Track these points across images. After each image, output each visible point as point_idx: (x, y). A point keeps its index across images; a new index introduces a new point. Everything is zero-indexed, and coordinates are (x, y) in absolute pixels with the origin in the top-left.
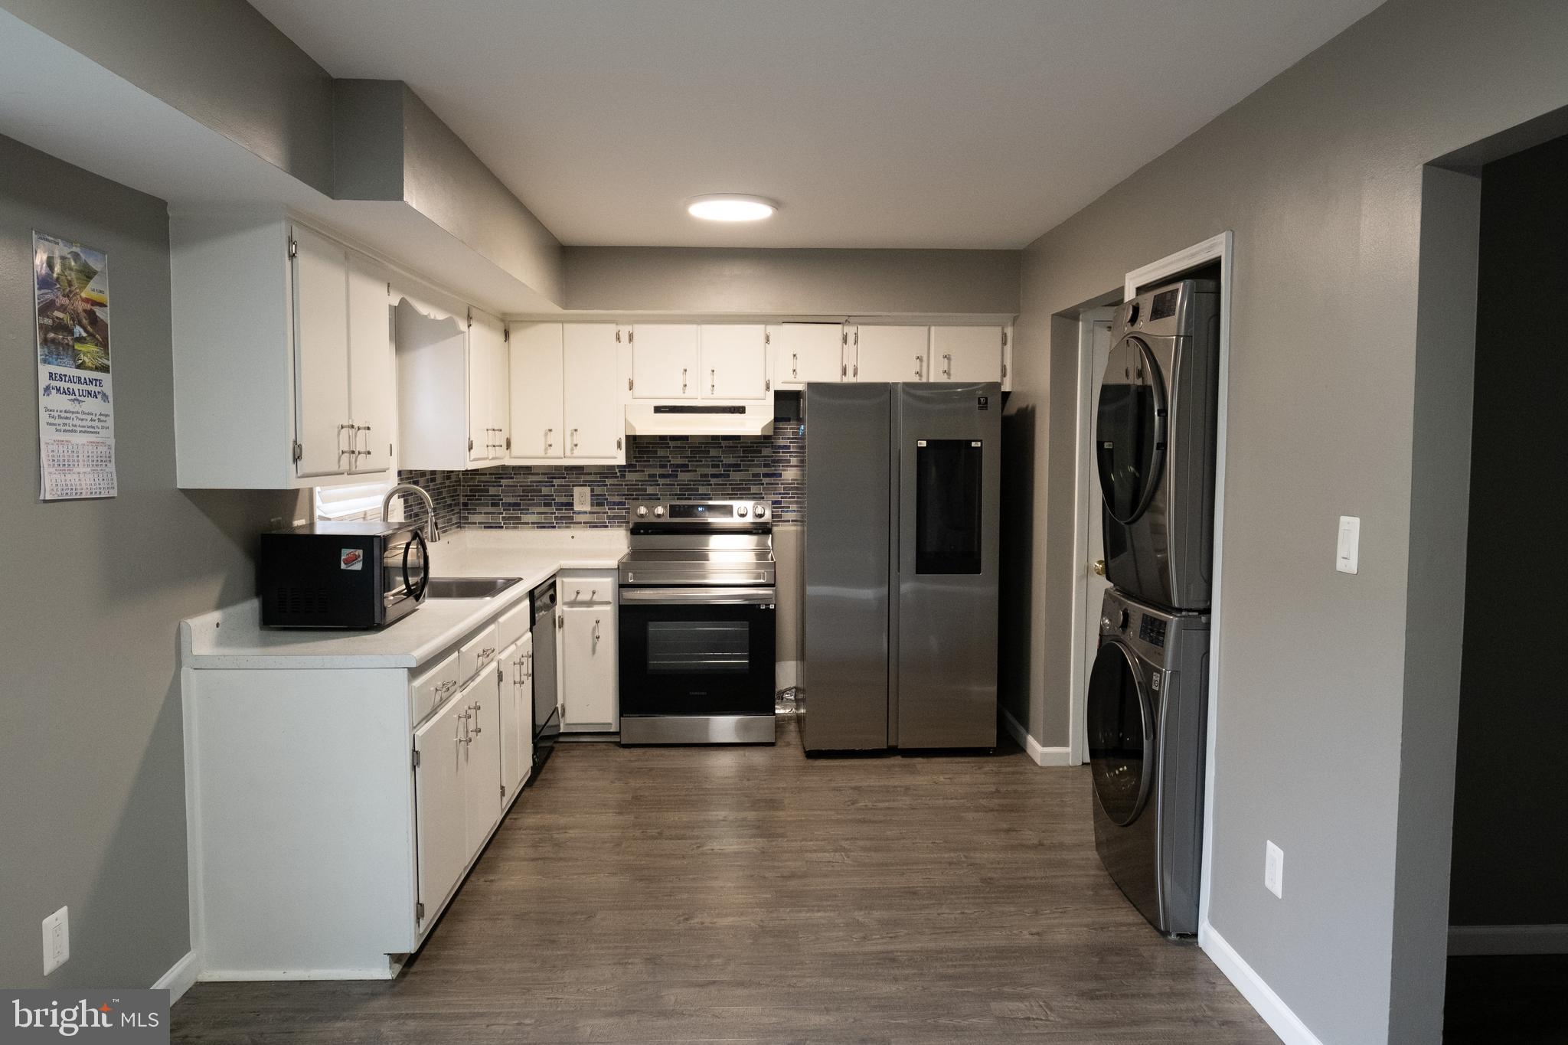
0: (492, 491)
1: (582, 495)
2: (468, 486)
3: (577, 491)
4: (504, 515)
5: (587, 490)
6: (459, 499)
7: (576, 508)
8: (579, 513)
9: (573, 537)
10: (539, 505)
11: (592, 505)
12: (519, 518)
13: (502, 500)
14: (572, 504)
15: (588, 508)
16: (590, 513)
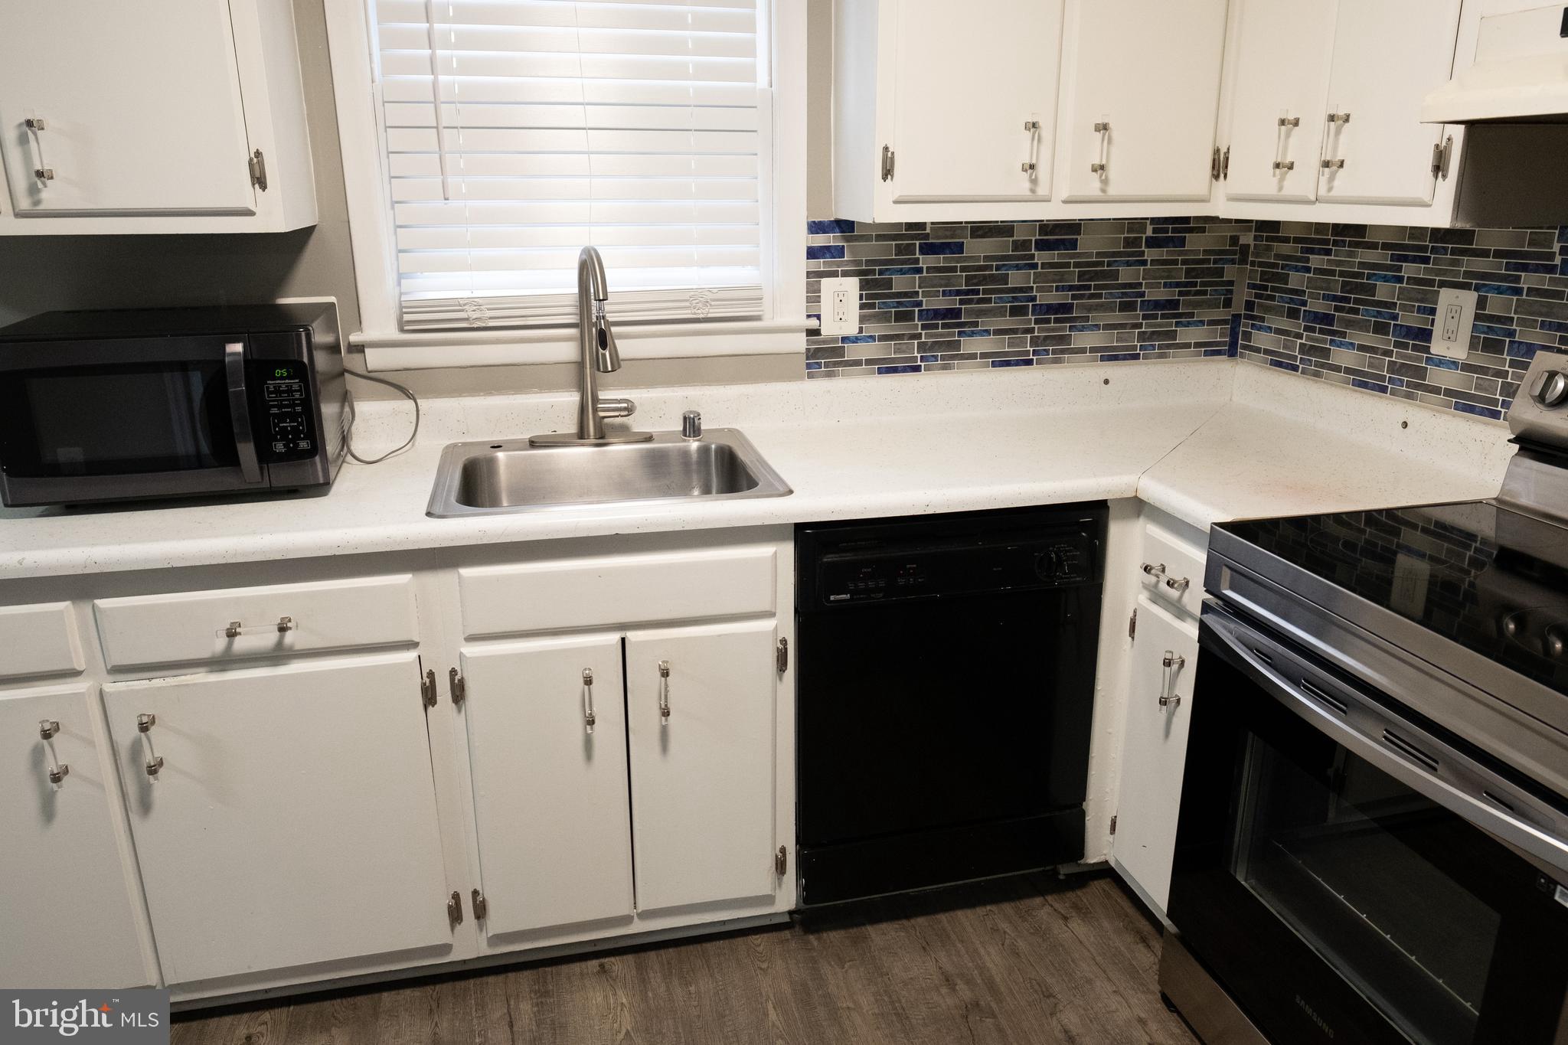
0: (1296, 280)
1: (1455, 312)
2: (1261, 264)
3: (1447, 298)
4: (1303, 341)
5: (1469, 298)
6: (1231, 292)
7: (1437, 348)
8: (1440, 362)
9: (1405, 425)
10: (1362, 326)
11: (1473, 345)
12: (1326, 353)
13: (1304, 303)
14: (1426, 335)
15: (1459, 352)
16: (1467, 367)
